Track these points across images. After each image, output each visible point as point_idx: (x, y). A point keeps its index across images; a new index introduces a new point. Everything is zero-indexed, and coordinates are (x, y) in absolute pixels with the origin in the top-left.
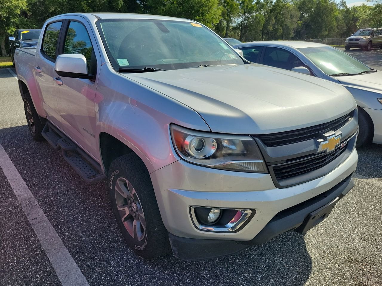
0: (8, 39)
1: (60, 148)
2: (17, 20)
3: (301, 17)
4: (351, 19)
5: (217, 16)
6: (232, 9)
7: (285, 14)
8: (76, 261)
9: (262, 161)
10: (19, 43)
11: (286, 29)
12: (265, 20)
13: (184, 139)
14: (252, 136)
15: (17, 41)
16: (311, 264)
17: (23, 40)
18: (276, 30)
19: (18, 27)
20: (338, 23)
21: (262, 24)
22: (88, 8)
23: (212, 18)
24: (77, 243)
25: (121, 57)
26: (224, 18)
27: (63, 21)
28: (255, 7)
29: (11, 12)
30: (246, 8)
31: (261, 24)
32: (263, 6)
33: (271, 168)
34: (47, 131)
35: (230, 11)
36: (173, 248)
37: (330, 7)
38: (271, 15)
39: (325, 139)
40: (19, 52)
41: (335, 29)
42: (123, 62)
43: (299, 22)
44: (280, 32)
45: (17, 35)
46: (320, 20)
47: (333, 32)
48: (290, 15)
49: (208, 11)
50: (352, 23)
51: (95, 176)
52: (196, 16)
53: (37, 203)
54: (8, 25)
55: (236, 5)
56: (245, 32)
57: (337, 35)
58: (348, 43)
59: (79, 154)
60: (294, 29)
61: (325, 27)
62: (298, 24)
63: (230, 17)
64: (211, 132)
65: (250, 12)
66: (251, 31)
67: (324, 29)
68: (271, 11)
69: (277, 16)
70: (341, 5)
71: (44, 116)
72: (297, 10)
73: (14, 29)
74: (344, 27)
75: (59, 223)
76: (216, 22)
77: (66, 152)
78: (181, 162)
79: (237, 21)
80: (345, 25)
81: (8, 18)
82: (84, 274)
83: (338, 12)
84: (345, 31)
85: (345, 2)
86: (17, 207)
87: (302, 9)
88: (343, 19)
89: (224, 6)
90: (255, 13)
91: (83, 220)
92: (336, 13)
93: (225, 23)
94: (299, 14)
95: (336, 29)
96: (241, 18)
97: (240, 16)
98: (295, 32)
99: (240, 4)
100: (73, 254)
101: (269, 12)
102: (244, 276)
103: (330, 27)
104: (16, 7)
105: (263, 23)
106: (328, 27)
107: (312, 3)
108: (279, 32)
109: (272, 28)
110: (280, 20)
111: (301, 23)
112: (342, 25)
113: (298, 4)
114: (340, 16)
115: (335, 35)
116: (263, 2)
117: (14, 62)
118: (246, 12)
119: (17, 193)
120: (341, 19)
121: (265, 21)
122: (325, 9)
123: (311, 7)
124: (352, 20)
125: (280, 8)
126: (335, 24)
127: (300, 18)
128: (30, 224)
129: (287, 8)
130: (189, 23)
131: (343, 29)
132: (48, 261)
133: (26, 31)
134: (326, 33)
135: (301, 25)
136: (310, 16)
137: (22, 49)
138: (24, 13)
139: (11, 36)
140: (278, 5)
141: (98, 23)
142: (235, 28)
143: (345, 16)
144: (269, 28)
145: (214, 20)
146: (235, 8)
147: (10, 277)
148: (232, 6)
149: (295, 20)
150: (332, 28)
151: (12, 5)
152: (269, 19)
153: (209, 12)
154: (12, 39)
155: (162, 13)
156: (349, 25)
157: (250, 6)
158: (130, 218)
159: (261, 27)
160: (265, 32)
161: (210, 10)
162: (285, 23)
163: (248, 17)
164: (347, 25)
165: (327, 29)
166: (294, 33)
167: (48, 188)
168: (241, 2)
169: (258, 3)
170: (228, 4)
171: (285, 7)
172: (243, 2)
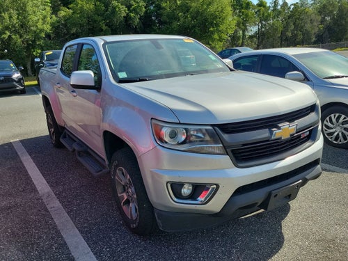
0: (34, 60)
1: (74, 150)
2: (41, 42)
3: (322, 21)
5: (231, 26)
6: (247, 18)
7: (304, 18)
8: (84, 237)
9: (221, 145)
10: (43, 63)
11: (306, 34)
12: (283, 26)
13: (161, 130)
14: (212, 125)
15: (41, 62)
17: (47, 60)
18: (295, 36)
19: (42, 49)
23: (226, 29)
24: (86, 225)
25: (120, 71)
26: (240, 28)
27: (78, 44)
28: (272, 15)
29: (36, 36)
30: (262, 16)
31: (278, 31)
32: (280, 12)
33: (229, 150)
34: (65, 137)
35: (246, 20)
36: (158, 221)
38: (289, 21)
39: (279, 128)
40: (44, 72)
42: (122, 75)
43: (321, 26)
44: (300, 37)
45: (41, 56)
46: (344, 22)
48: (310, 20)
49: (222, 23)
51: (101, 171)
52: (210, 28)
53: (54, 196)
54: (34, 48)
55: (251, 14)
56: (263, 39)
59: (90, 154)
60: (315, 33)
62: (319, 28)
63: (246, 26)
64: (180, 123)
66: (268, 38)
68: (289, 17)
69: (295, 21)
71: (62, 124)
72: (317, 14)
73: (39, 51)
75: (71, 211)
76: (231, 32)
77: (79, 152)
78: (159, 147)
79: (253, 30)
81: (34, 41)
82: (89, 246)
86: (38, 199)
87: (323, 12)
89: (240, 16)
90: (272, 21)
91: (91, 208)
93: (241, 32)
94: (320, 18)
96: (258, 27)
97: (256, 24)
98: (316, 36)
99: (256, 13)
100: (81, 232)
101: (287, 18)
104: (41, 31)
105: (280, 29)
107: (334, 6)
108: (298, 37)
109: (291, 34)
110: (300, 26)
113: (318, 8)
116: (280, 9)
117: (38, 81)
118: (263, 20)
119: (39, 188)
123: (333, 10)
125: (299, 14)
128: (48, 212)
129: (306, 13)
130: (182, 39)
132: (62, 237)
133: (50, 53)
135: (323, 29)
136: (333, 19)
137: (46, 69)
138: (48, 36)
139: (36, 57)
140: (296, 11)
141: (104, 45)
142: (251, 37)
144: (288, 34)
145: (229, 30)
146: (250, 17)
147: (31, 248)
148: (247, 15)
149: (316, 24)
151: (38, 29)
152: (287, 25)
154: (37, 60)
157: (266, 14)
158: (127, 202)
159: (279, 33)
160: (284, 38)
161: (225, 21)
162: (305, 28)
163: (265, 25)
167: (64, 184)
168: (256, 10)
169: (275, 9)
170: (243, 13)
171: (304, 12)
172: (259, 11)
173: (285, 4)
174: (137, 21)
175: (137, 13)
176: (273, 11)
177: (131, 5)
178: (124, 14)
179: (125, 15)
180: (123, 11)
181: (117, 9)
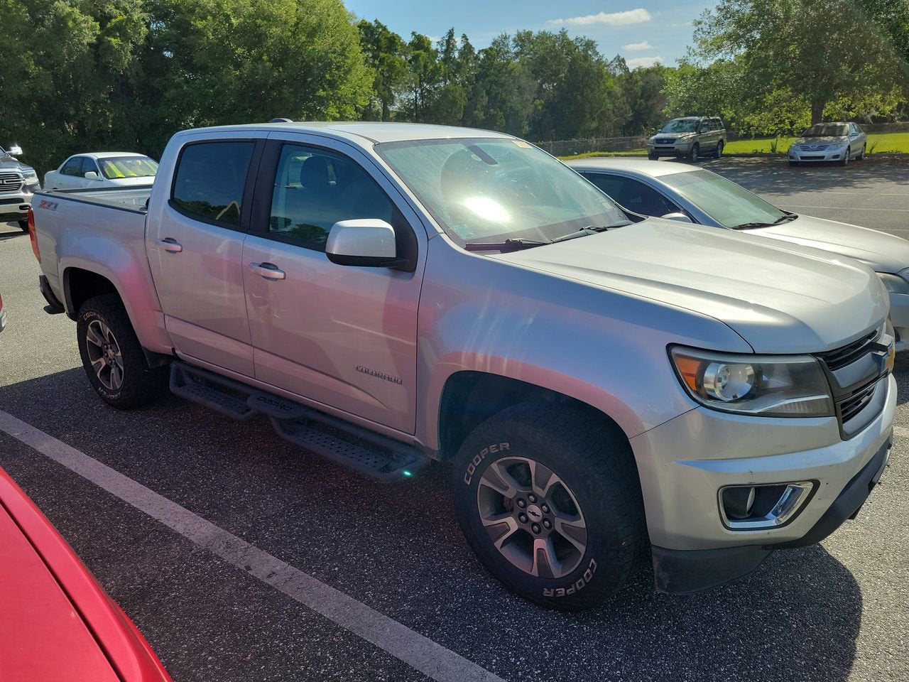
3: (540, 91)
4: (639, 94)
5: (364, 89)
6: (392, 72)
7: (506, 83)
11: (512, 117)
12: (467, 96)
13: (703, 370)
14: (814, 355)
16: (852, 576)
18: (491, 119)
20: (614, 103)
21: (461, 105)
22: (39, 69)
23: (354, 93)
24: (407, 607)
26: (378, 94)
28: (442, 70)
30: (423, 70)
31: (458, 106)
32: (459, 67)
35: (390, 77)
37: (595, 69)
38: (478, 86)
39: (885, 350)
41: (610, 115)
43: (538, 102)
44: (501, 122)
46: (579, 98)
47: (606, 123)
48: (517, 87)
49: (344, 80)
50: (641, 104)
52: (318, 90)
53: (246, 543)
55: (400, 64)
57: (615, 128)
58: (653, 148)
60: (528, 116)
61: (591, 113)
62: (536, 106)
63: (389, 91)
65: (431, 80)
67: (588, 116)
68: (478, 77)
69: (490, 88)
70: (616, 67)
72: (530, 76)
74: (628, 112)
75: (333, 576)
76: (364, 103)
79: (404, 99)
80: (628, 107)
82: (472, 660)
83: (612, 80)
84: (630, 119)
85: (623, 60)
86: (207, 558)
87: (541, 73)
88: (623, 95)
90: (443, 83)
92: (610, 83)
93: (377, 103)
94: (534, 85)
95: (612, 117)
96: (414, 94)
97: (410, 88)
98: (530, 122)
99: (410, 62)
101: (474, 79)
102: (759, 614)
103: (600, 111)
105: (462, 103)
106: (597, 111)
107: (559, 61)
108: (498, 123)
109: (482, 114)
110: (499, 98)
111: (541, 104)
112: (622, 108)
113: (530, 62)
114: (618, 90)
115: (611, 129)
116: (459, 58)
118: (424, 80)
120: (619, 95)
121: (466, 99)
122: (587, 73)
123: (559, 71)
124: (642, 97)
125: (496, 72)
126: (608, 105)
127: (537, 94)
128: (270, 587)
129: (510, 73)
131: (625, 115)
132: (376, 648)
134: (594, 125)
135: (543, 109)
136: (558, 88)
140: (491, 65)
143: (626, 89)
144: (477, 115)
145: (359, 98)
146: (400, 71)
148: (392, 67)
149: (529, 97)
150: (603, 113)
152: (474, 95)
153: (346, 79)
155: (234, 82)
156: (636, 107)
157: (431, 67)
158: (522, 538)
159: (460, 112)
161: (348, 76)
162: (509, 105)
163: (429, 92)
164: (633, 107)
165: (596, 116)
166: (529, 125)
168: (409, 58)
169: (447, 59)
170: (382, 61)
171: (504, 69)
172: (415, 58)
173: (468, 48)
174: (127, 58)
175: (125, 37)
176: (445, 60)
177: (109, 17)
178: (89, 38)
179: (94, 40)
180: (88, 30)
181: (70, 24)
